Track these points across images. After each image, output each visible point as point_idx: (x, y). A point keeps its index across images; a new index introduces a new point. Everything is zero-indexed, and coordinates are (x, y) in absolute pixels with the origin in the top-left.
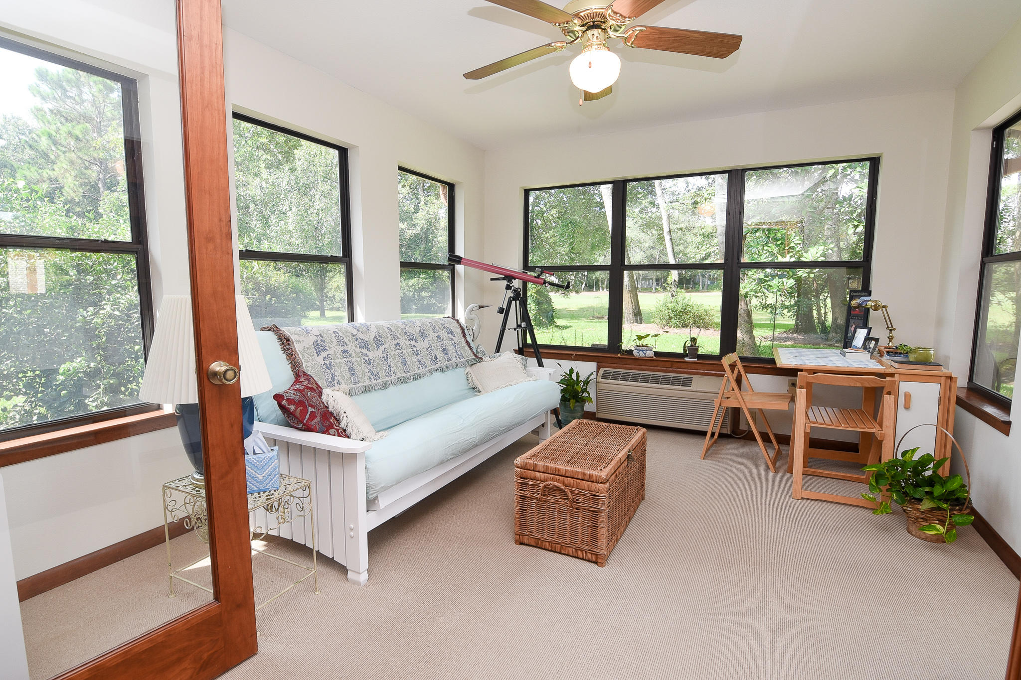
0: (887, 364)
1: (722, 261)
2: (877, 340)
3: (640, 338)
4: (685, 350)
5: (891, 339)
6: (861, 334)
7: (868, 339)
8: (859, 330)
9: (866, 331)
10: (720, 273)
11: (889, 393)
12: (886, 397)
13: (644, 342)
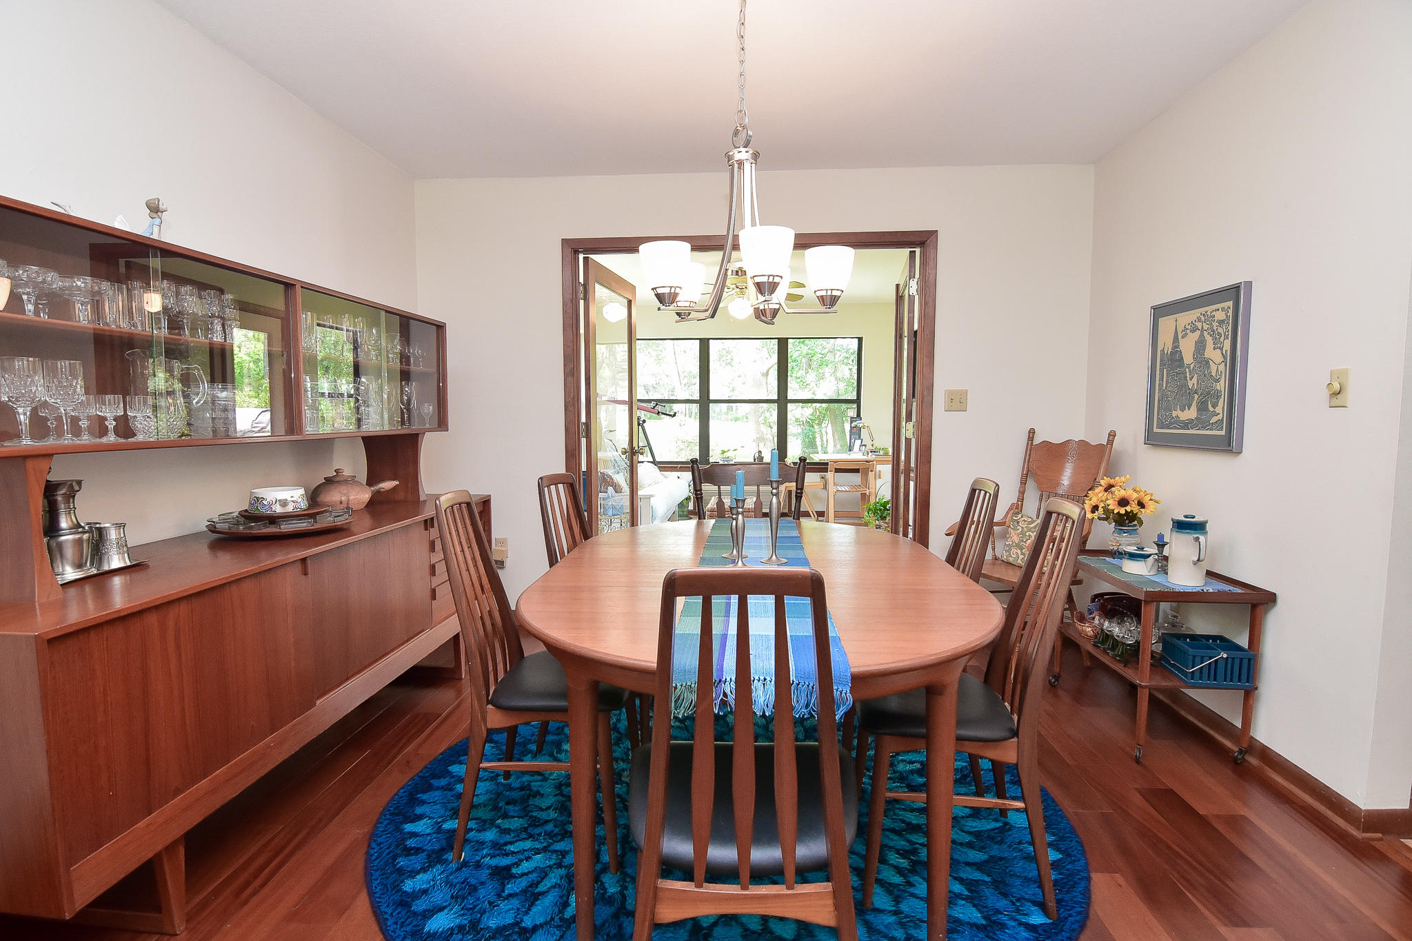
0: (871, 457)
1: (776, 398)
2: (865, 446)
3: (724, 452)
4: (755, 460)
5: (872, 445)
6: (858, 442)
7: (862, 445)
8: (856, 441)
9: (860, 441)
10: (775, 406)
11: (872, 471)
12: (870, 473)
13: (727, 455)
